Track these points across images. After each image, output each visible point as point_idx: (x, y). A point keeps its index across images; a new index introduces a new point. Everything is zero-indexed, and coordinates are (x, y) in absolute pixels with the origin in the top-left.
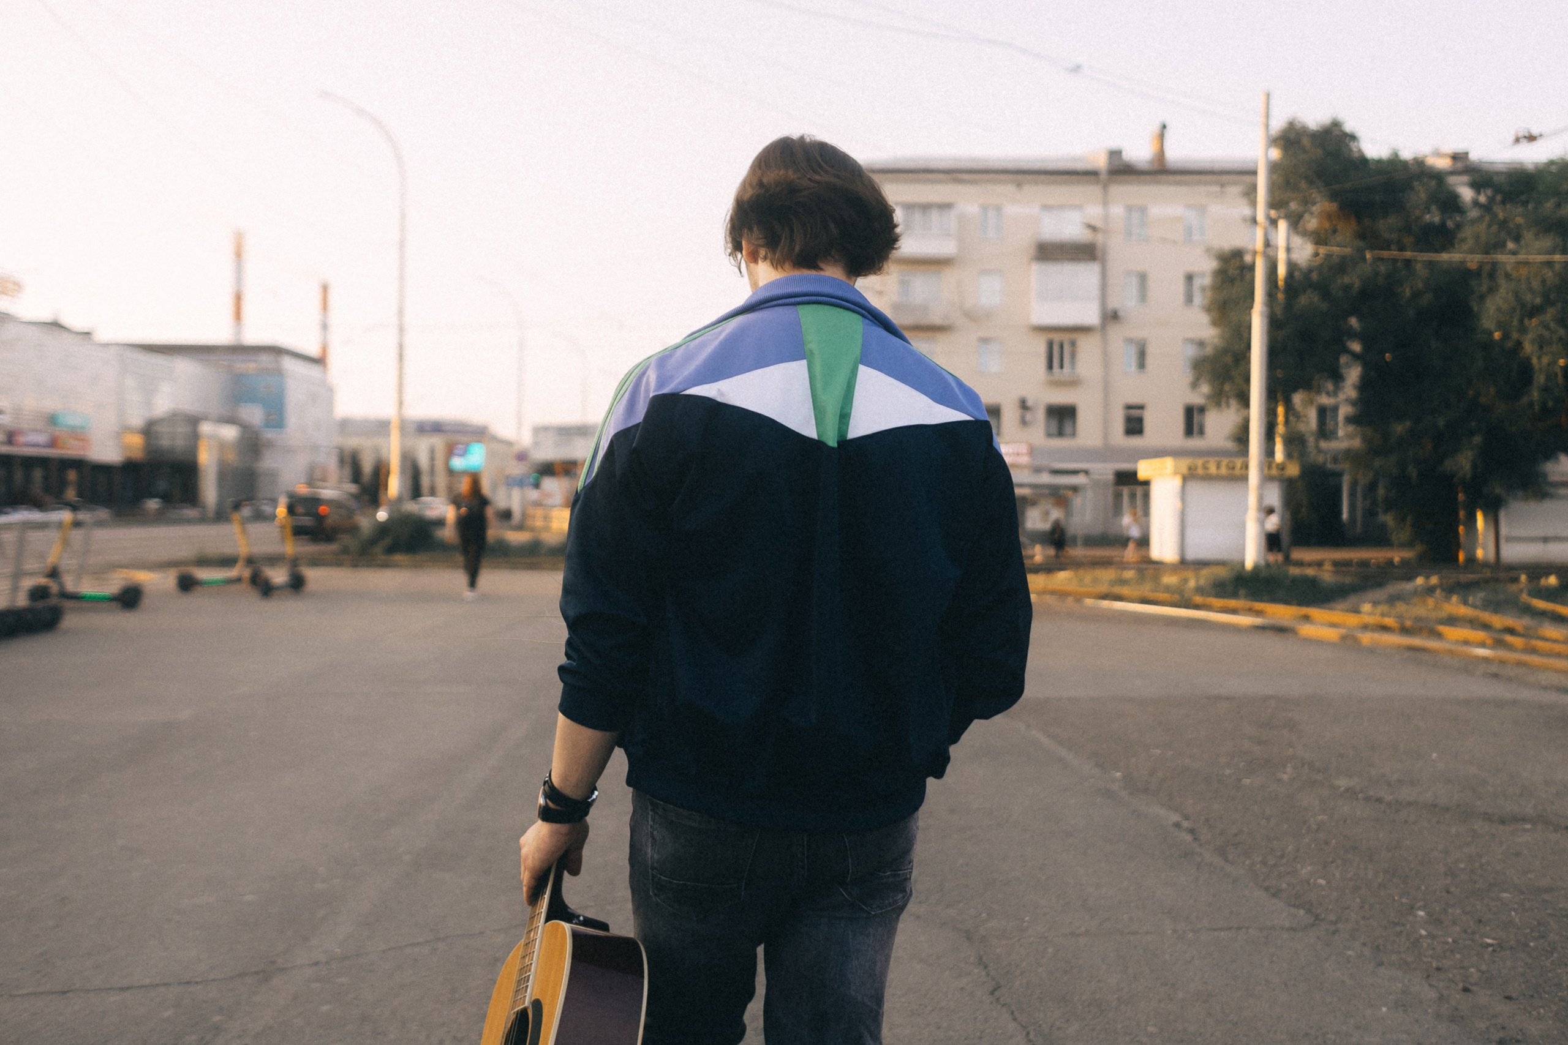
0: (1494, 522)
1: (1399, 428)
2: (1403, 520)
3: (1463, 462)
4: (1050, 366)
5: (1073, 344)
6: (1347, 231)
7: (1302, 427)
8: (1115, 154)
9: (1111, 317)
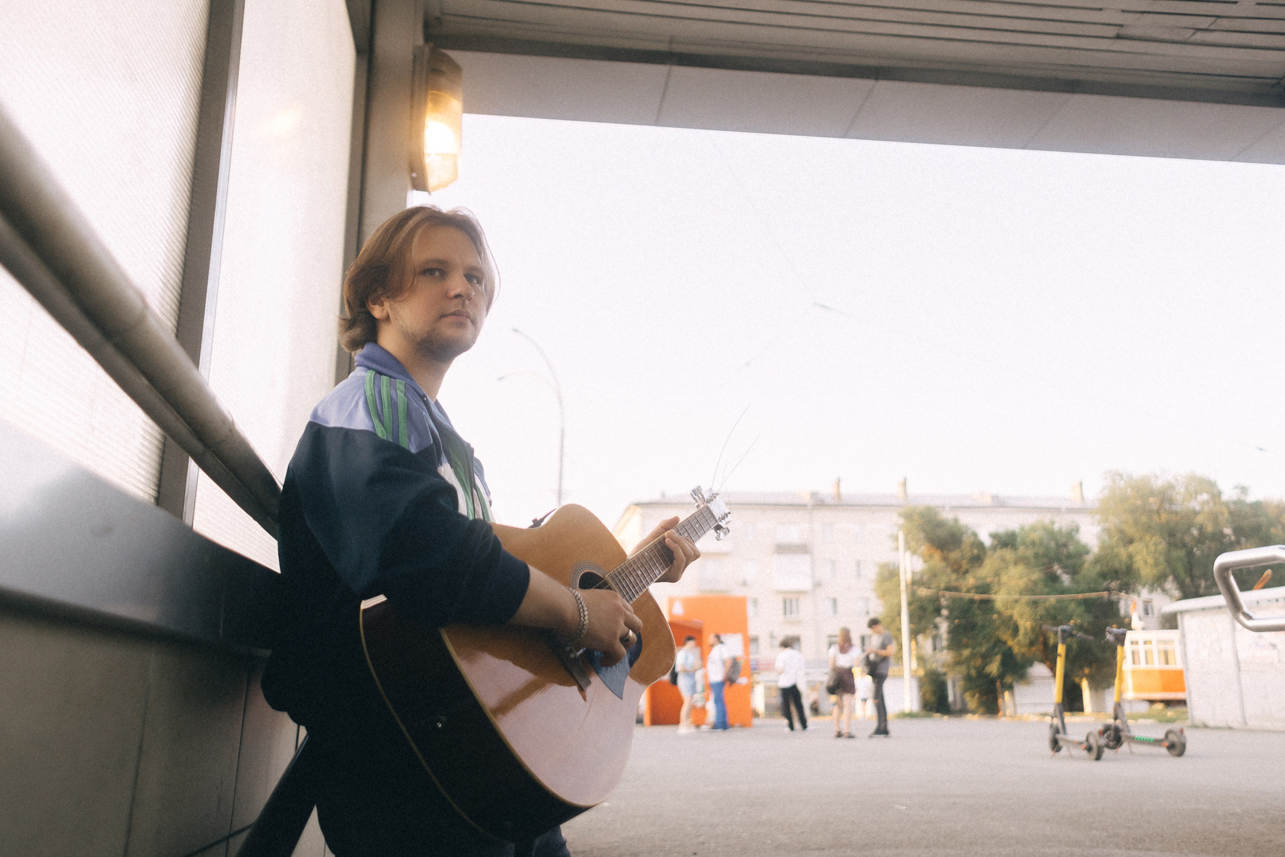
0: (1012, 695)
1: (966, 652)
2: (973, 696)
3: (993, 668)
4: (785, 614)
5: (797, 600)
6: (937, 556)
7: (923, 652)
8: (814, 495)
9: (818, 585)
